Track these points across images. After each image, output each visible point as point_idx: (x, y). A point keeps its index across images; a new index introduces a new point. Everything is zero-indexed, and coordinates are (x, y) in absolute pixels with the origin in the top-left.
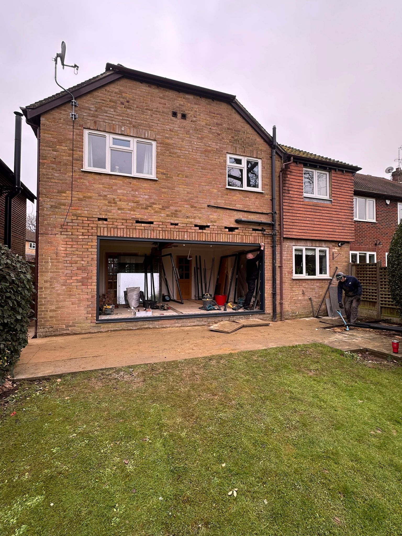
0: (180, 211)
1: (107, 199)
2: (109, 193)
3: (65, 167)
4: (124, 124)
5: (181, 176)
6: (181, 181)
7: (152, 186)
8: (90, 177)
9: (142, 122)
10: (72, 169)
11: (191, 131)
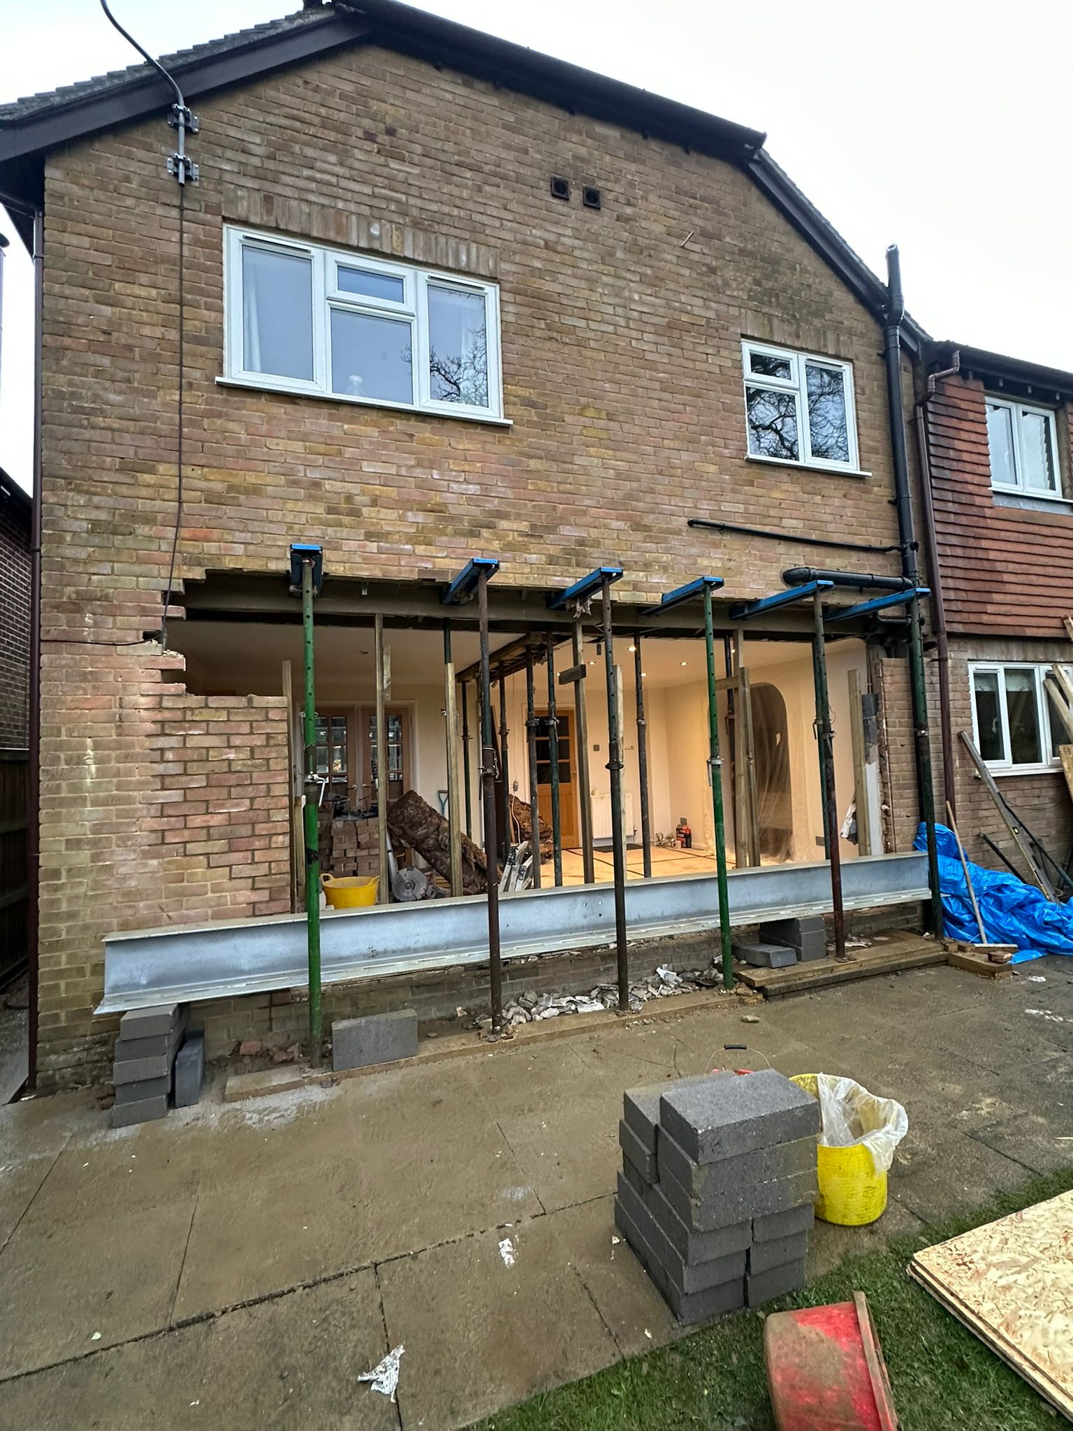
0: (596, 543)
1: (322, 499)
2: (331, 474)
3: (150, 367)
4: (376, 215)
5: (591, 412)
6: (594, 432)
7: (489, 446)
8: (254, 411)
9: (446, 209)
10: (181, 377)
11: (619, 254)
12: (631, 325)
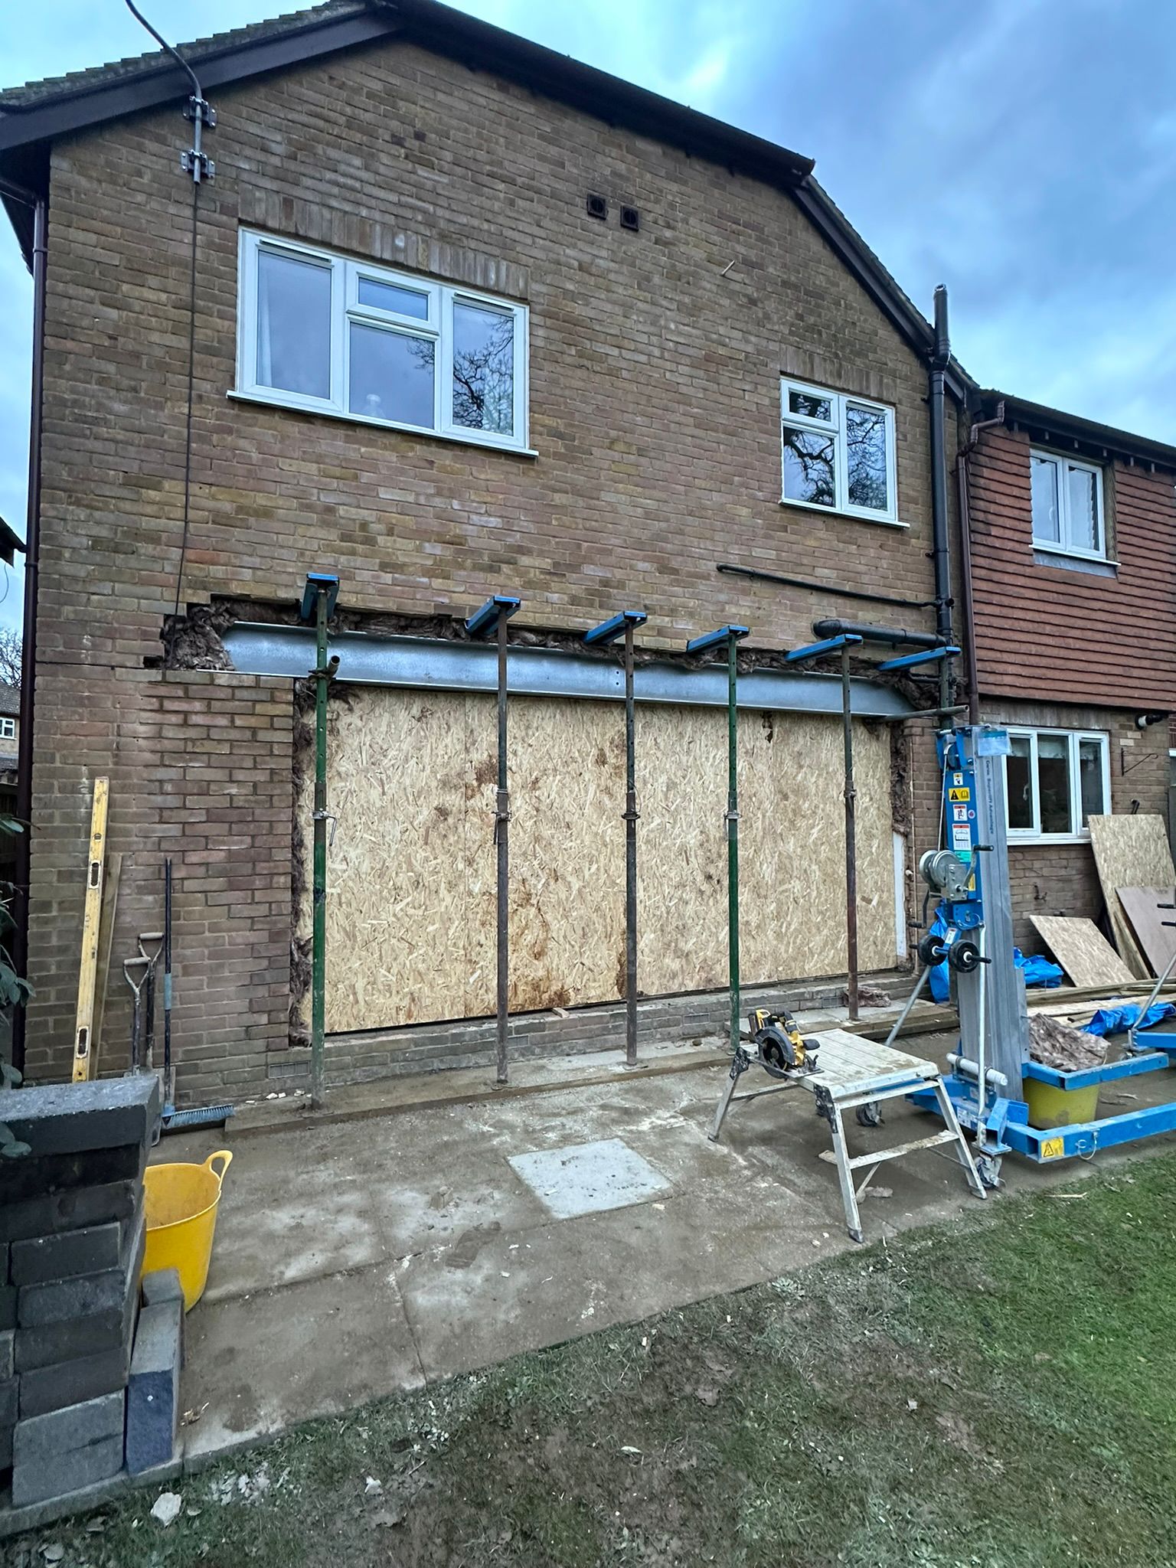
0: (621, 585)
1: (335, 525)
2: (344, 498)
3: (158, 377)
4: (402, 225)
5: (620, 446)
6: (623, 468)
7: (512, 477)
8: (265, 429)
9: (476, 222)
10: (191, 388)
11: (656, 279)
12: (666, 355)
